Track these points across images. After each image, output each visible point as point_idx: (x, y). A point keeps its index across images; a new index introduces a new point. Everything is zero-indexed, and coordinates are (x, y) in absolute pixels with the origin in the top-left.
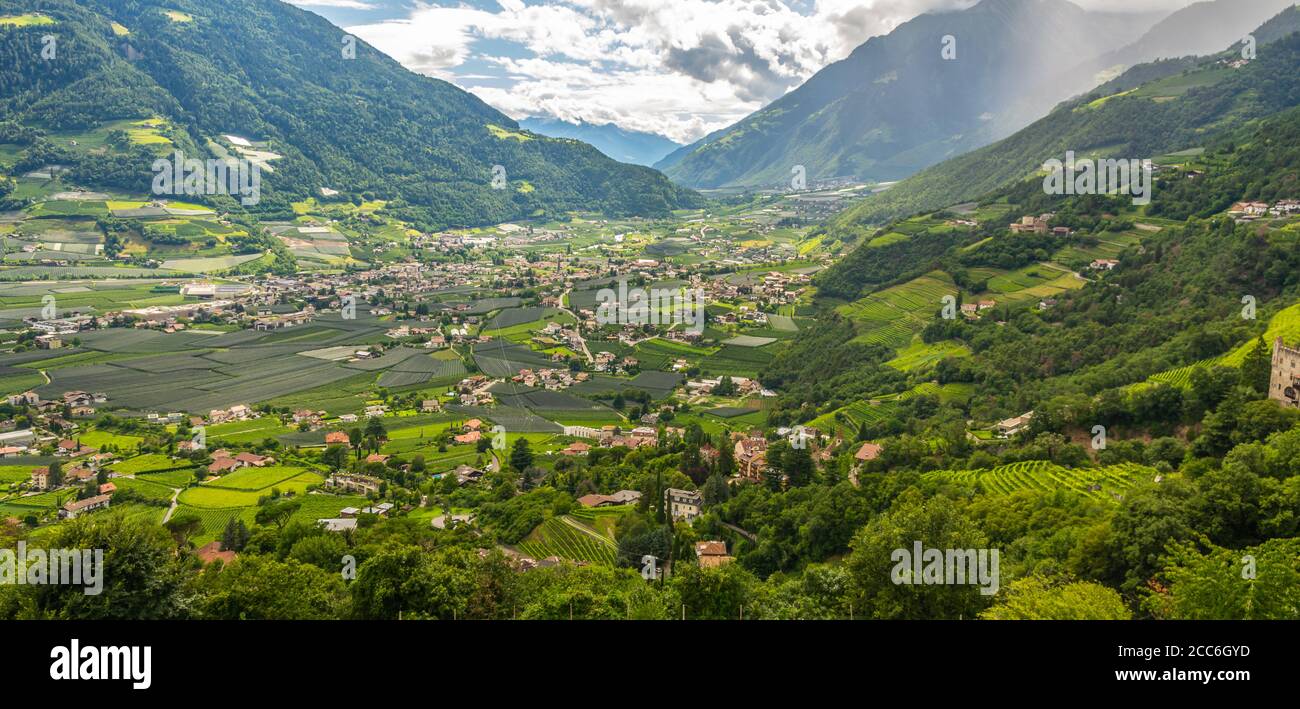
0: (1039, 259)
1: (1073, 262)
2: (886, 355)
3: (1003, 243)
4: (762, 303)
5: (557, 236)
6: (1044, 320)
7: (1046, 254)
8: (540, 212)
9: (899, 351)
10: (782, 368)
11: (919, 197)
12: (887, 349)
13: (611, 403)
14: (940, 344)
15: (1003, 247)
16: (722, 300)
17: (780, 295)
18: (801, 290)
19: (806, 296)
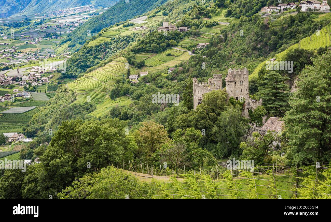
0: (172, 46)
1: (188, 46)
2: (91, 109)
3: (153, 38)
4: (28, 86)
6: (169, 80)
7: (175, 43)
9: (98, 106)
10: (36, 124)
12: (91, 106)
14: (118, 99)
15: (153, 40)
17: (38, 80)
18: (51, 76)
19: (54, 79)
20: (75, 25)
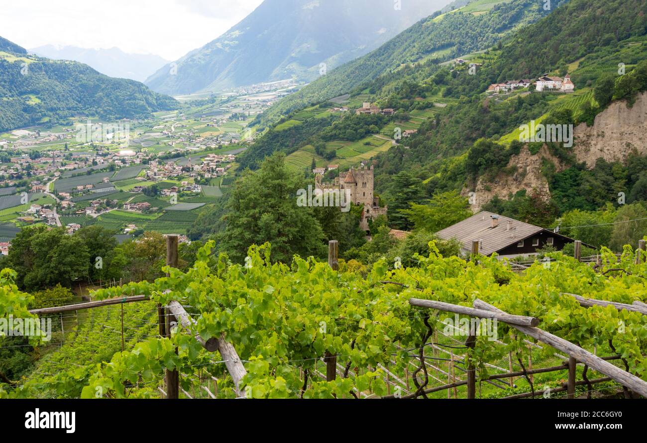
0: (373, 133)
1: (392, 133)
4: (199, 178)
5: (59, 137)
7: (377, 129)
8: (46, 119)
15: (349, 125)
16: (170, 178)
17: (213, 171)
18: (228, 166)
19: (231, 170)
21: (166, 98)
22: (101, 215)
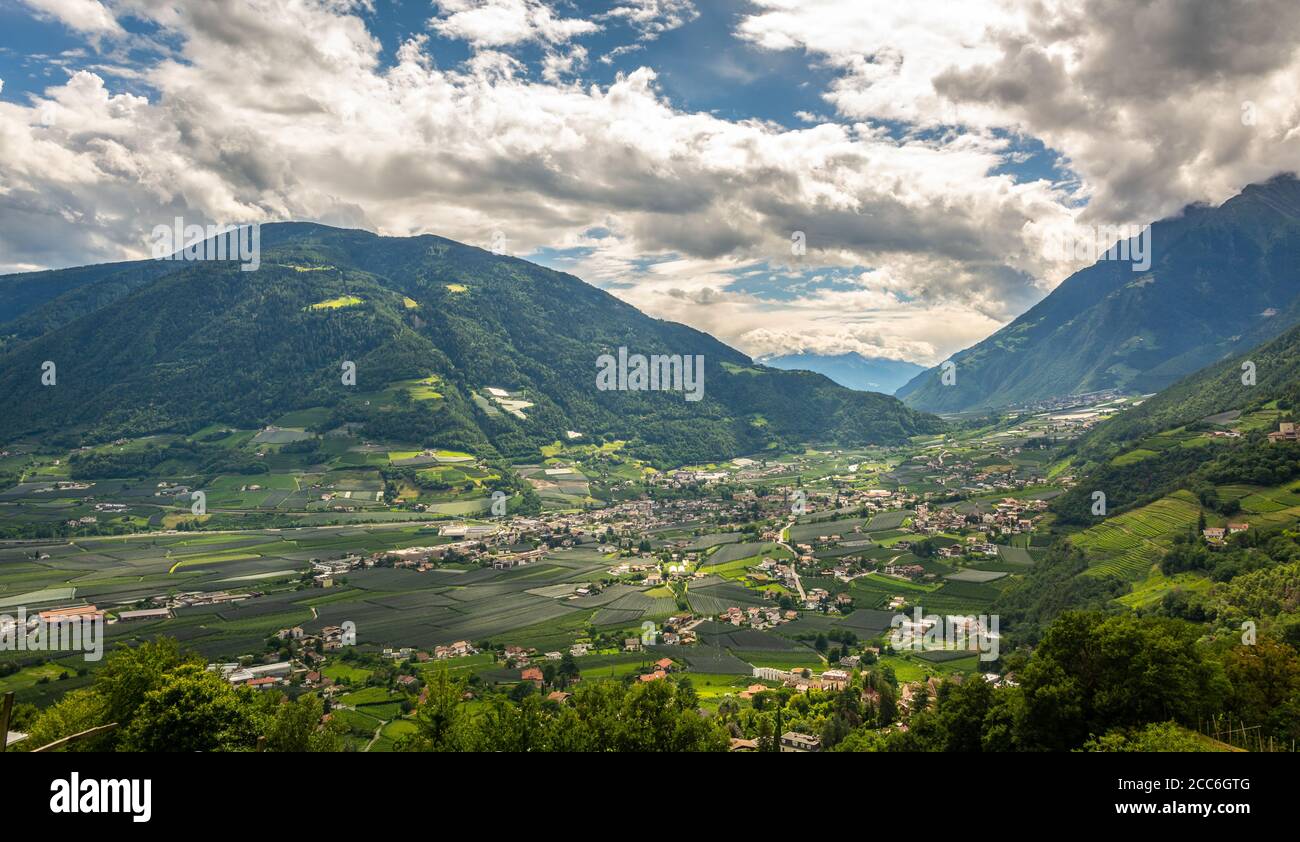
2: (1119, 590)
3: (1258, 455)
4: (993, 534)
5: (789, 469)
8: (773, 445)
9: (1135, 585)
10: (1008, 607)
11: (1181, 407)
12: (1120, 584)
13: (813, 644)
14: (1180, 577)
16: (948, 531)
17: (1013, 524)
18: (1037, 518)
19: (1043, 524)
20: (1085, 425)
21: (927, 417)
22: (855, 580)
